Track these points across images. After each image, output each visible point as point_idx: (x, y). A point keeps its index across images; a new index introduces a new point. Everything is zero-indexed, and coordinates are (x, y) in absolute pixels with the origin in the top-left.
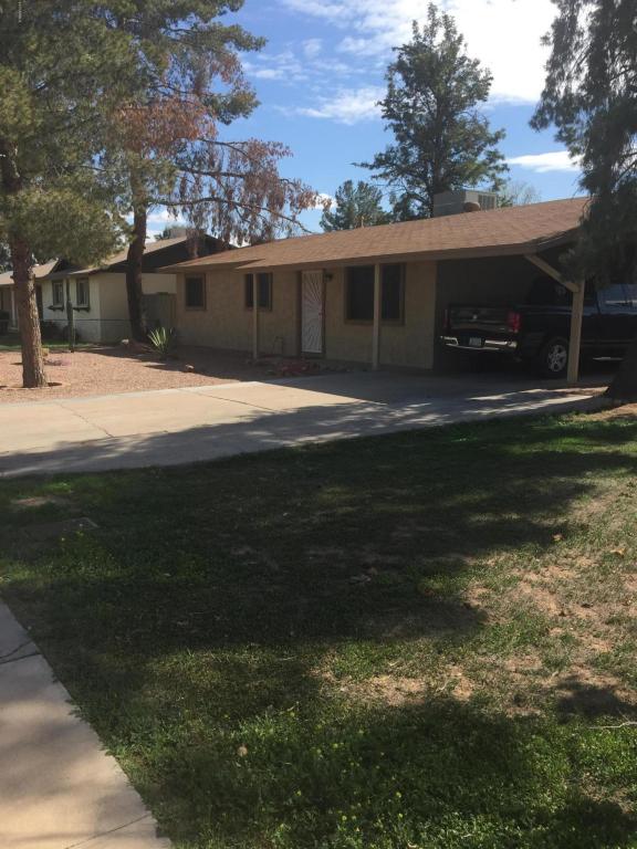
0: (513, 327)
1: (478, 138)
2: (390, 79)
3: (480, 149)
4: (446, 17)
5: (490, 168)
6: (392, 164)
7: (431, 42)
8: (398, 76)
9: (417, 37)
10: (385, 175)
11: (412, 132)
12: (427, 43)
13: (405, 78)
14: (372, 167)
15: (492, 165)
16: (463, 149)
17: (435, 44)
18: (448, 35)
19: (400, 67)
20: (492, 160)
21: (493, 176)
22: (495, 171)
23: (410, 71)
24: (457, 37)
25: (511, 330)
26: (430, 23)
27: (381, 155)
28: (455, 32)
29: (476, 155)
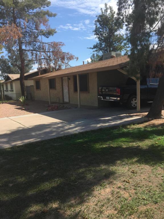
0: (118, 93)
1: (121, 39)
2: (96, 24)
3: (122, 42)
4: (110, 7)
5: (125, 47)
6: (98, 48)
7: (106, 14)
8: (98, 23)
9: (102, 12)
10: (96, 51)
11: (103, 38)
12: (105, 14)
13: (100, 24)
14: (92, 49)
15: (125, 46)
16: (117, 42)
17: (107, 14)
18: (111, 11)
19: (98, 21)
20: (125, 45)
21: (126, 49)
22: (126, 48)
23: (101, 22)
24: (113, 12)
25: (117, 94)
26: (106, 8)
27: (95, 45)
28: (113, 11)
29: (121, 44)
